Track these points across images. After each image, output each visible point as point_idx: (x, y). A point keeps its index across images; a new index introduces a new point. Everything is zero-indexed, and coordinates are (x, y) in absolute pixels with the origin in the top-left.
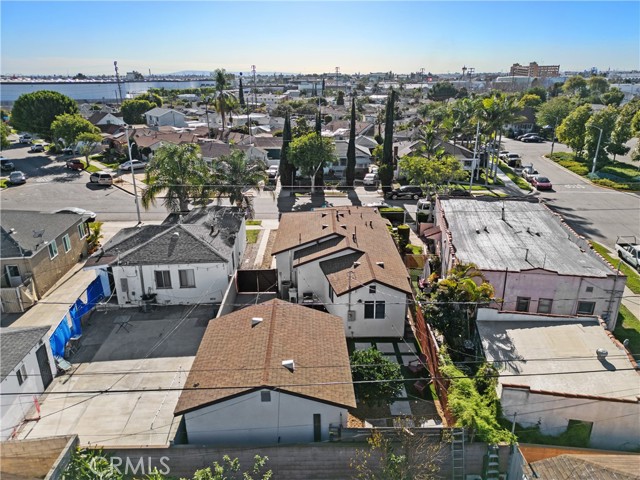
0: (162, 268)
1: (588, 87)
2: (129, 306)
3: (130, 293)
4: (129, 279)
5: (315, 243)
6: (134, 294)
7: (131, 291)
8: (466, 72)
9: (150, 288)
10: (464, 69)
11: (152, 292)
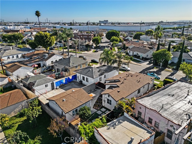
0: (84, 76)
4: (79, 76)
5: (114, 81)
11: (82, 80)
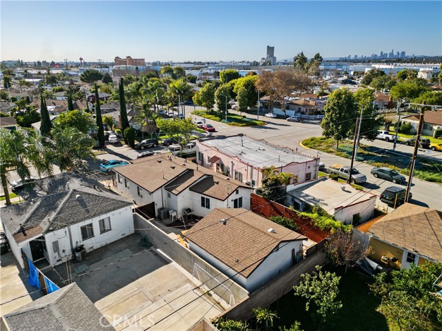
0: (86, 223)
1: (175, 72)
2: (60, 262)
3: (61, 252)
4: (59, 241)
6: (64, 251)
7: (61, 249)
8: (83, 61)
9: (77, 242)
10: (81, 59)
11: (79, 244)
